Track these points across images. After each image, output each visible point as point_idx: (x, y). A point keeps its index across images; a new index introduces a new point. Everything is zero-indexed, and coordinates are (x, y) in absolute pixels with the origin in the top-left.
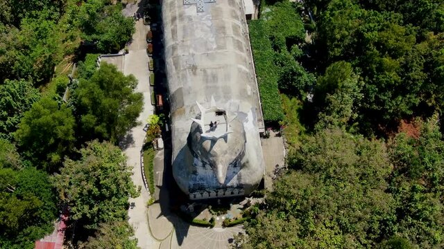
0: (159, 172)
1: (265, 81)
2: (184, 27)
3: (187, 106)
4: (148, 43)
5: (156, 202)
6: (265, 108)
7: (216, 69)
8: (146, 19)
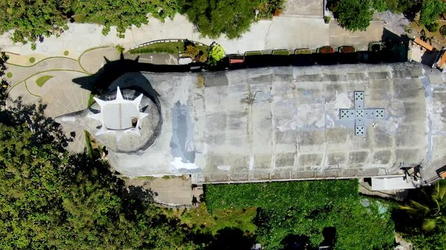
0: (151, 59)
1: (259, 191)
2: (318, 91)
3: (203, 91)
4: (339, 48)
5: (122, 55)
6: (221, 188)
7: (247, 128)
8: (379, 45)
